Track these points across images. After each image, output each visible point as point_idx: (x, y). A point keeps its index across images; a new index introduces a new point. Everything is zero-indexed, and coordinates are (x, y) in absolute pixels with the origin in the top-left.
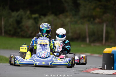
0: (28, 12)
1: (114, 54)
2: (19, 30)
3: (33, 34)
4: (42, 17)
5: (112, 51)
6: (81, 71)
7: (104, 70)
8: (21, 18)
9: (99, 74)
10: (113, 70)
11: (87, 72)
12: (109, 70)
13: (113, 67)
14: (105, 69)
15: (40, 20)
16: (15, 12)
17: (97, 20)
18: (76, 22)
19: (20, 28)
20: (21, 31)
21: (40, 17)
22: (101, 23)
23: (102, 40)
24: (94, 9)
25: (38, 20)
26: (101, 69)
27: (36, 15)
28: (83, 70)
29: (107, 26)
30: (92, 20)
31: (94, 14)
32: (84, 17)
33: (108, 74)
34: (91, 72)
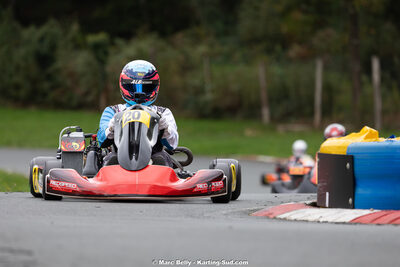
0: (75, 27)
1: (356, 157)
2: (46, 85)
3: (90, 98)
4: (119, 42)
5: (349, 148)
6: (248, 213)
7: (322, 210)
8: (53, 47)
9: (307, 221)
10: (354, 208)
11: (267, 217)
12: (339, 210)
13: (350, 200)
14: (325, 207)
15: (111, 50)
16: (32, 29)
17: (295, 50)
18: (228, 58)
19: (49, 77)
20: (53, 88)
21: (113, 44)
22: (307, 58)
23: (312, 114)
24: (285, 14)
25: (106, 53)
26: (314, 205)
27: (101, 37)
28: (254, 211)
29: (326, 68)
30: (278, 48)
31: (285, 29)
32: (253, 41)
33: (337, 223)
34: (282, 216)
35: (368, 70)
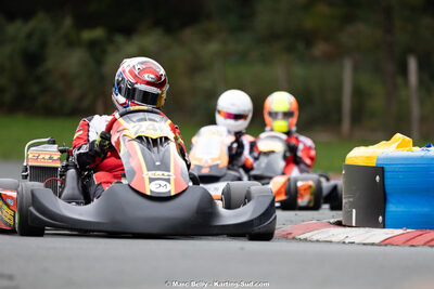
0: (68, 22)
1: (387, 168)
2: (34, 89)
3: (86, 103)
4: (119, 38)
5: (378, 159)
7: (347, 230)
8: (43, 45)
9: (331, 242)
10: (384, 227)
11: (285, 237)
12: (367, 229)
13: (380, 218)
14: (351, 226)
15: (110, 48)
16: (18, 23)
17: (320, 48)
18: (243, 57)
19: (38, 79)
20: (43, 91)
21: (110, 40)
22: (334, 57)
23: (339, 121)
24: (308, 6)
25: (104, 52)
26: (339, 224)
27: (98, 33)
29: (356, 69)
30: (301, 46)
31: (309, 23)
32: (272, 37)
33: (365, 244)
34: (302, 237)
35: (404, 71)
